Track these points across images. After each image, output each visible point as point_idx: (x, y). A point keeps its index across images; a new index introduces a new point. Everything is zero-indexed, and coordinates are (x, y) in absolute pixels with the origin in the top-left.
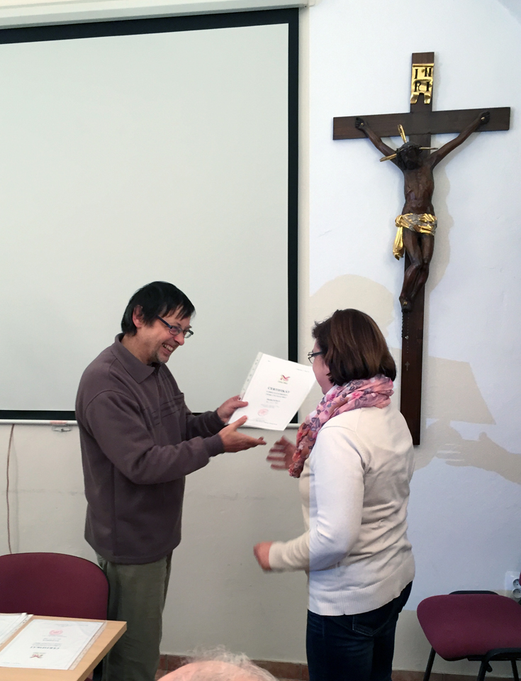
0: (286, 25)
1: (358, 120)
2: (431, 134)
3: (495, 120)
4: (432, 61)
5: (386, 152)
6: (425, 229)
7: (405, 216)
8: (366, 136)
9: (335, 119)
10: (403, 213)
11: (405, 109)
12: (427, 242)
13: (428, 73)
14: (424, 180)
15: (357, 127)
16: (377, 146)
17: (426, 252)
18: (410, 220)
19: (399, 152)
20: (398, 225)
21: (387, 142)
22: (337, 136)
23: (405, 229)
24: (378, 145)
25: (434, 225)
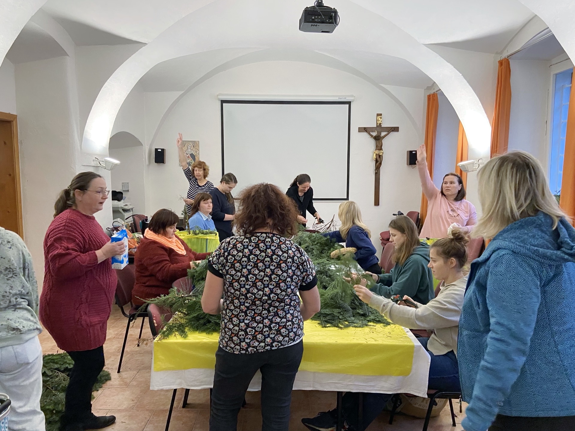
0: (348, 105)
1: (365, 128)
3: (396, 129)
4: (381, 115)
5: (372, 136)
6: (381, 154)
8: (367, 132)
9: (359, 128)
10: (376, 150)
11: (375, 126)
12: (381, 157)
13: (381, 118)
14: (381, 143)
15: (364, 130)
17: (381, 160)
18: (377, 152)
19: (375, 136)
22: (359, 132)
23: (376, 154)
24: (369, 134)
25: (383, 153)
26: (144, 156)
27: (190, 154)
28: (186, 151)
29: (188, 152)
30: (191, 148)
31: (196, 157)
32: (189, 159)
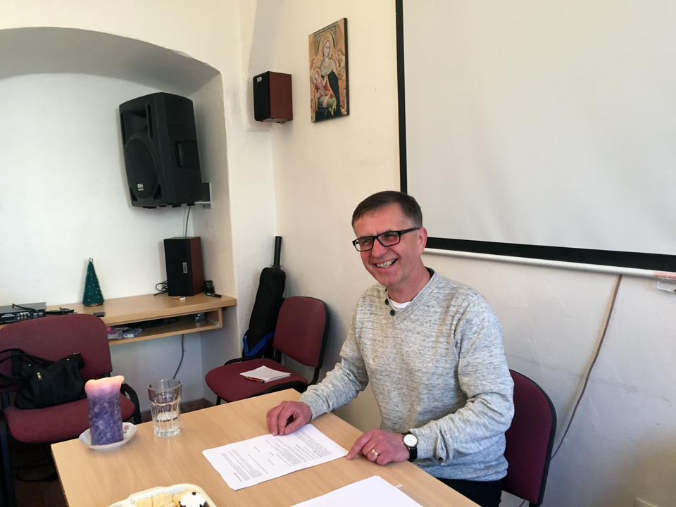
27: (328, 75)
28: (321, 65)
29: (325, 68)
30: (330, 53)
31: (339, 81)
32: (326, 96)
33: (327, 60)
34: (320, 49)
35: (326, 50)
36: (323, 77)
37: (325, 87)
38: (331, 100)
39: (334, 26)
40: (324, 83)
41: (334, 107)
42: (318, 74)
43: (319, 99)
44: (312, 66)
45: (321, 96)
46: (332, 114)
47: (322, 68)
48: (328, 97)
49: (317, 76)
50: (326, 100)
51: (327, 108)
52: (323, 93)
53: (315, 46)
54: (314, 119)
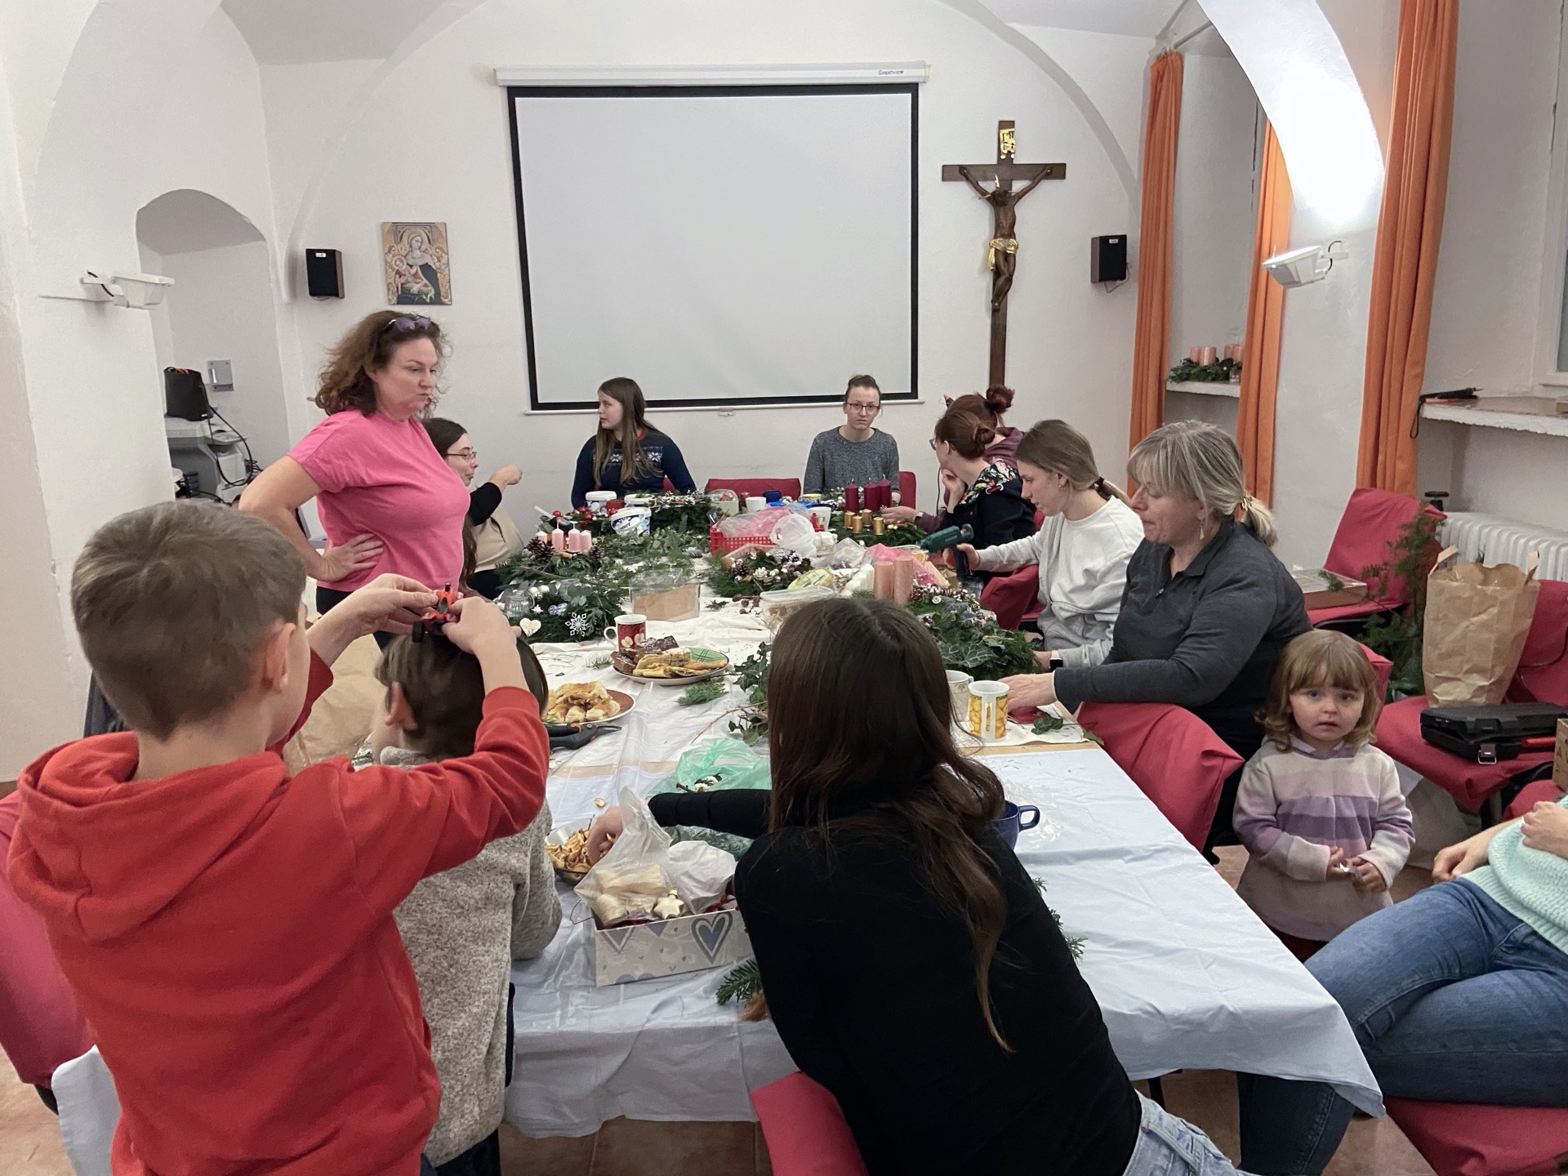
0: (910, 95)
1: (962, 168)
2: (1011, 180)
3: (1056, 171)
4: (1013, 126)
5: (982, 192)
6: (1010, 250)
7: (997, 241)
8: (967, 179)
9: (944, 166)
10: (995, 237)
12: (1012, 259)
13: (1011, 134)
14: (1010, 214)
15: (960, 172)
16: (975, 188)
17: (1012, 268)
18: (1000, 243)
19: (993, 194)
20: (991, 247)
21: (982, 184)
22: (944, 179)
23: (996, 250)
25: (1017, 248)
26: (273, 277)
27: (421, 266)
28: (407, 254)
29: (413, 258)
30: (423, 248)
31: (439, 275)
32: (418, 283)
33: (417, 253)
34: (405, 238)
35: (415, 245)
36: (411, 266)
37: (415, 275)
38: (424, 289)
39: (429, 226)
40: (413, 271)
41: (432, 293)
42: (402, 262)
43: (402, 284)
44: (389, 251)
45: (407, 282)
46: (428, 301)
47: (409, 257)
48: (419, 285)
49: (398, 262)
50: (415, 288)
51: (420, 293)
52: (410, 280)
53: (396, 235)
54: (395, 300)
